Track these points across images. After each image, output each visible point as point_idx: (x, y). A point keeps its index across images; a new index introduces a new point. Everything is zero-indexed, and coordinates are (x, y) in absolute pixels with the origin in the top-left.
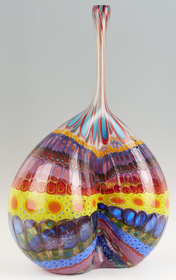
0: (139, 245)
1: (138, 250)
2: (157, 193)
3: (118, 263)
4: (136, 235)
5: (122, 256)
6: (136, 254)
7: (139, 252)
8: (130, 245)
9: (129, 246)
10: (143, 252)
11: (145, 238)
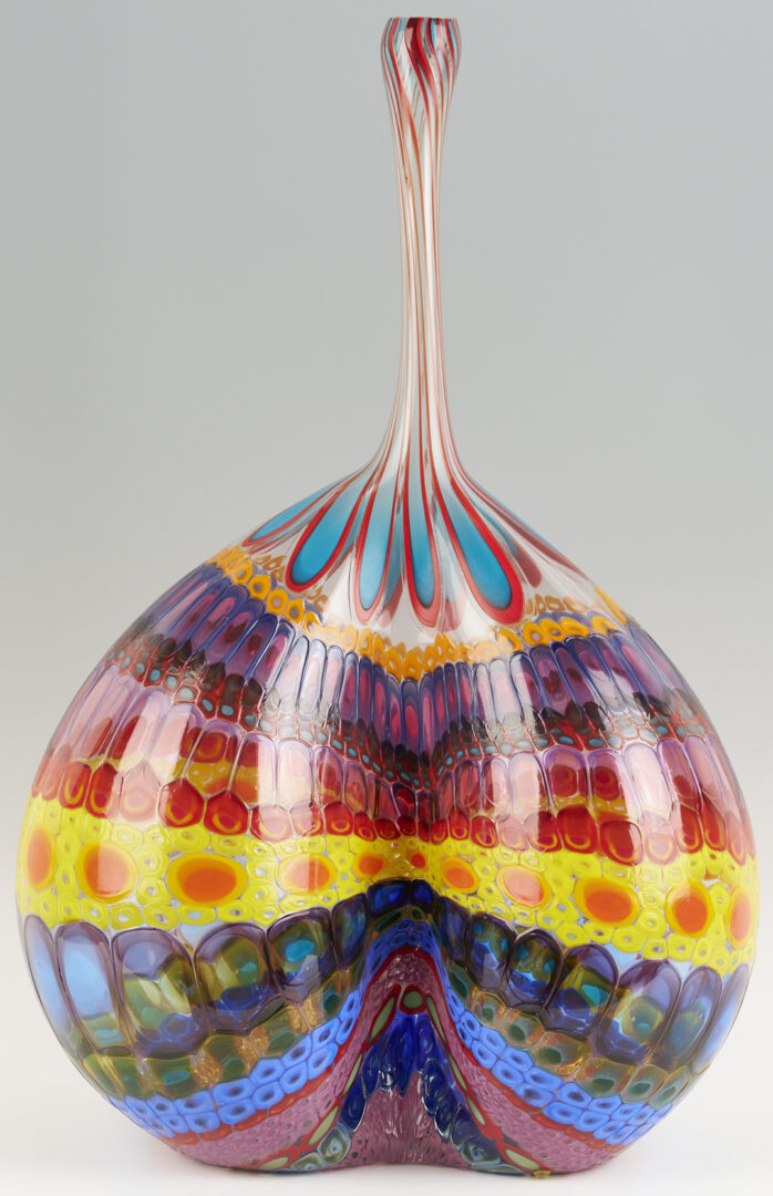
0: (535, 1078)
1: (535, 1102)
2: (617, 856)
3: (471, 1148)
4: (516, 1034)
5: (481, 1120)
6: (534, 1118)
7: (545, 1112)
8: (498, 1074)
9: (493, 1076)
10: (590, 1121)
11: (560, 1051)
